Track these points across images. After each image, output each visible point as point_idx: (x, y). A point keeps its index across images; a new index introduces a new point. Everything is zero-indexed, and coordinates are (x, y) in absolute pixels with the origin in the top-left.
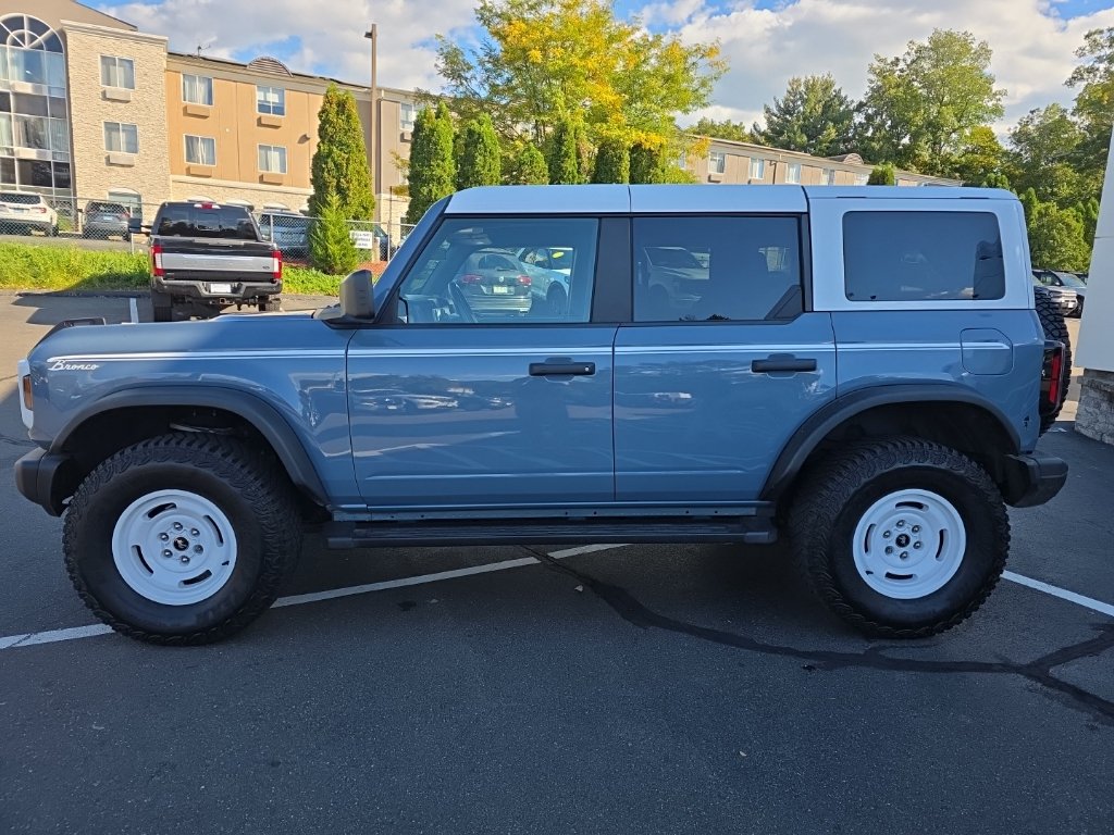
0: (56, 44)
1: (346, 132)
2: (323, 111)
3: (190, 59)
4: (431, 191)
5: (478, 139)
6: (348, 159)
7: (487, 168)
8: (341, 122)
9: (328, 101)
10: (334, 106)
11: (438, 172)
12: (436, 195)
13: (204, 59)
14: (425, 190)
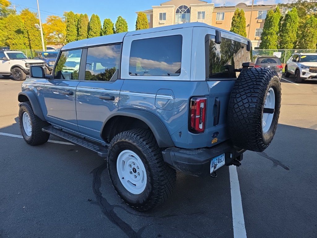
0: (189, 11)
1: (239, 22)
2: (234, 17)
3: (222, 8)
4: (268, 38)
5: (289, 17)
6: (239, 31)
7: (291, 27)
8: (238, 20)
9: (235, 14)
10: (237, 15)
11: (271, 31)
12: (269, 39)
13: (225, 7)
14: (266, 38)
